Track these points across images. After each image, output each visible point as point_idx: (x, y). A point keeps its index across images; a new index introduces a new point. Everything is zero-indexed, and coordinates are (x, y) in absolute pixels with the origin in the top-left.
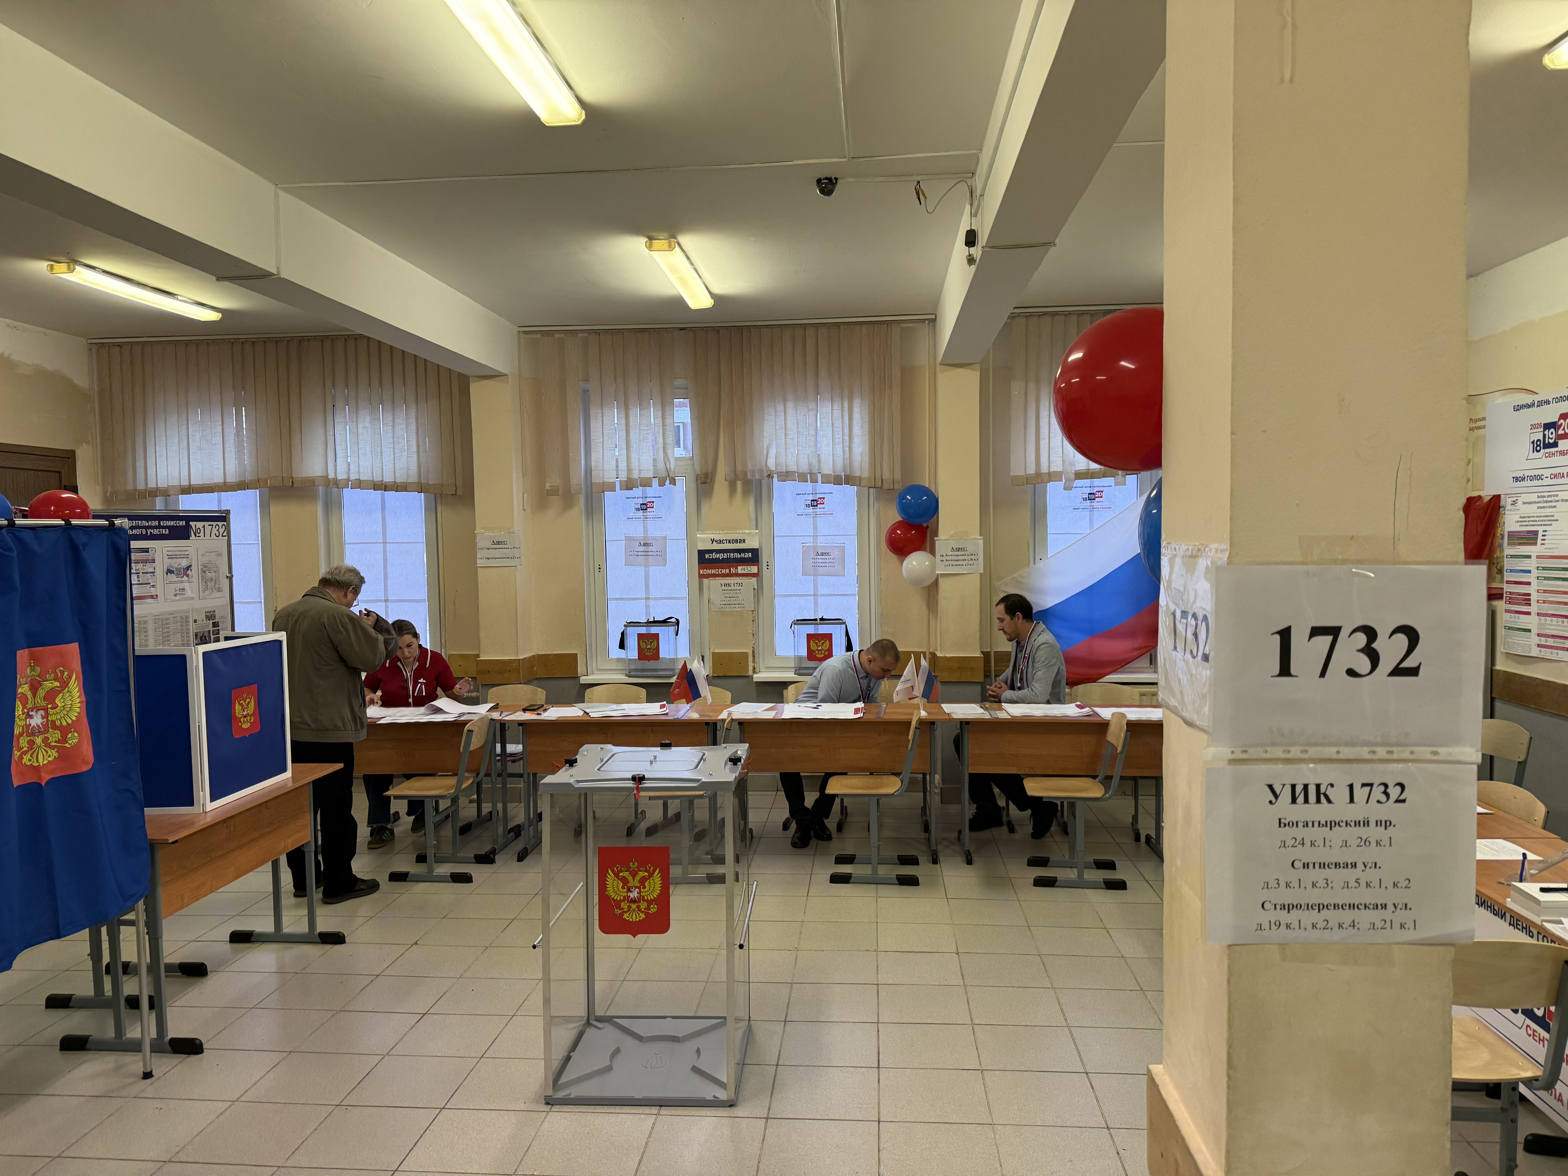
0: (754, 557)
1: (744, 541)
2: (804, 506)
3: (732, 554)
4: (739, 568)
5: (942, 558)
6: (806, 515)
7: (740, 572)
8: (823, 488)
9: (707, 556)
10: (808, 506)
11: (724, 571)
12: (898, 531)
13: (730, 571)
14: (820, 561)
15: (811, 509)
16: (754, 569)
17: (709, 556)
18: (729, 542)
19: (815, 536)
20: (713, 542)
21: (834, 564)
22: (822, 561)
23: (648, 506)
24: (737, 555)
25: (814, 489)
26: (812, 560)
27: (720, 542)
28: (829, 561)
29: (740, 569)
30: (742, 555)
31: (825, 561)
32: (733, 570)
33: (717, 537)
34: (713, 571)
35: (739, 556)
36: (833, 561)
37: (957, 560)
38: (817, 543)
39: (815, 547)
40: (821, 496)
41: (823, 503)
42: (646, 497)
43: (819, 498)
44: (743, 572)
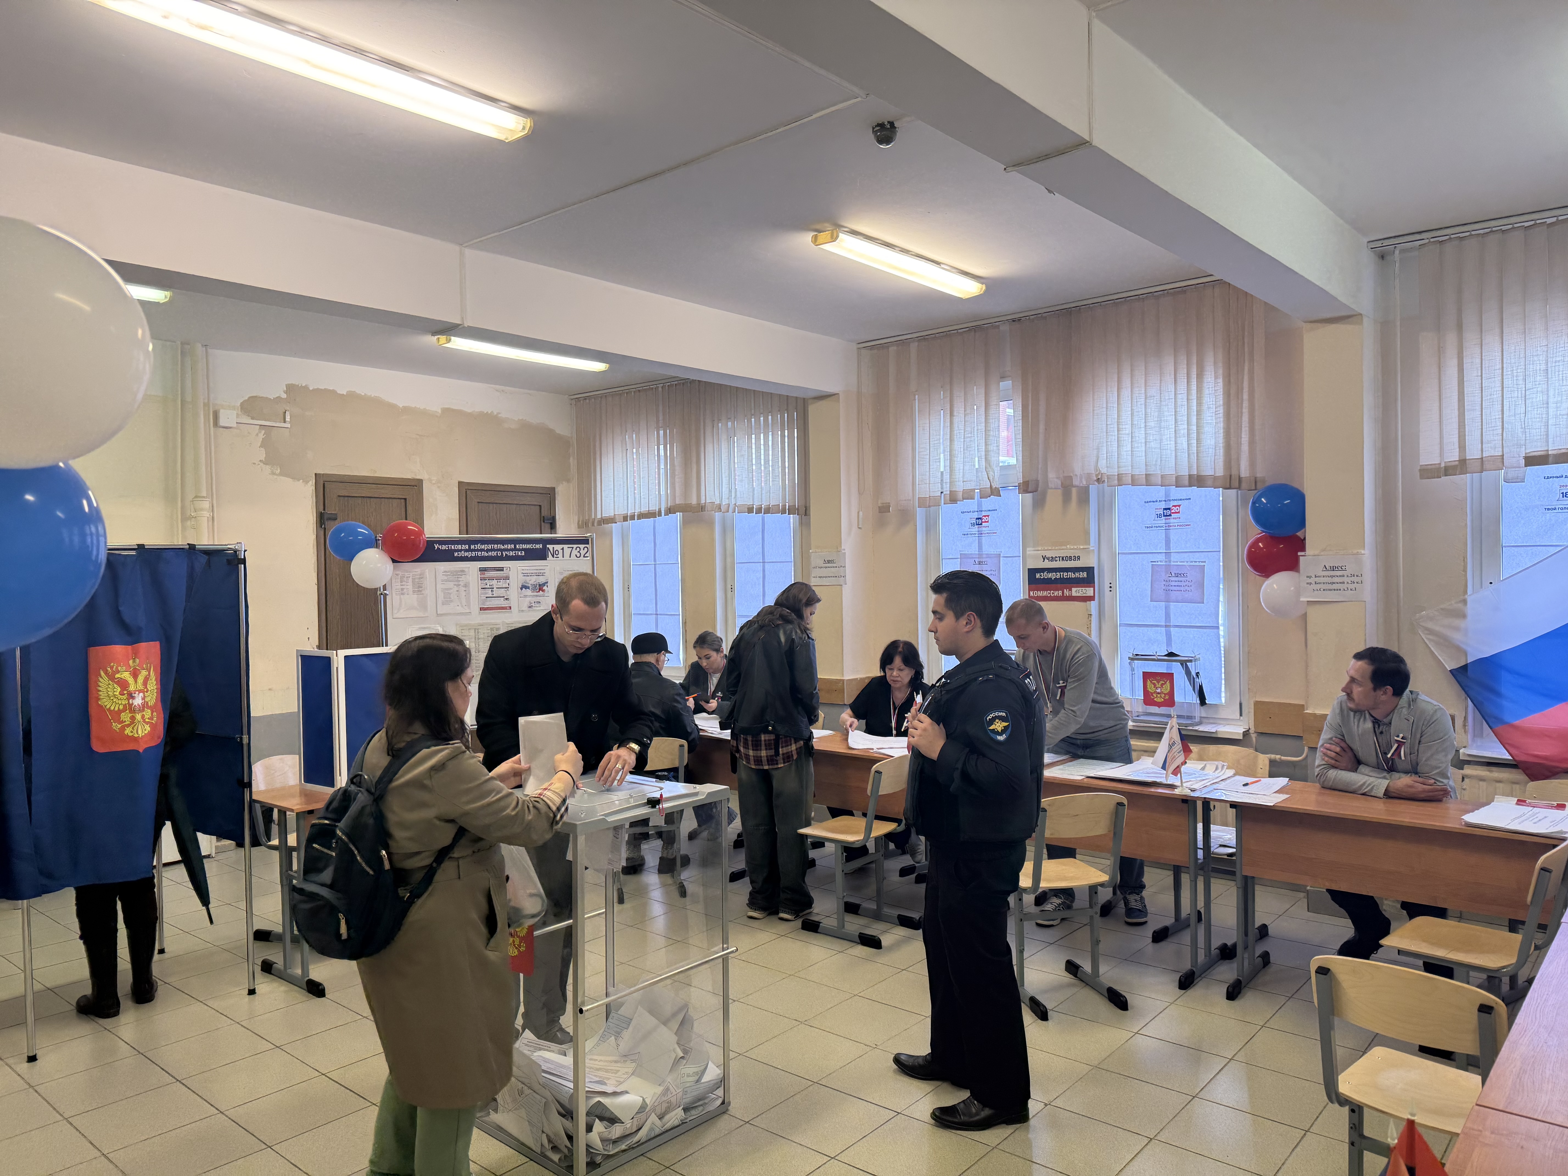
0: (1088, 577)
1: (1079, 558)
2: (1154, 516)
3: (1065, 574)
4: (1074, 590)
5: (1309, 581)
6: (1157, 527)
7: (1074, 594)
8: (1177, 493)
9: (1038, 576)
10: (1159, 516)
11: (1056, 593)
12: (1260, 544)
13: (1063, 593)
14: (1173, 584)
15: (1163, 520)
16: (1089, 592)
17: (1040, 576)
18: (1063, 559)
19: (1168, 554)
20: (1044, 559)
21: (1192, 588)
22: (1176, 584)
23: (983, 521)
24: (1071, 575)
25: (1167, 494)
26: (1164, 583)
27: (1052, 559)
28: (1185, 584)
29: (1076, 592)
30: (1077, 575)
31: (1180, 584)
32: (1066, 592)
33: (1049, 554)
34: (1045, 593)
35: (1073, 576)
36: (1190, 584)
37: (1333, 583)
38: (1170, 561)
39: (1168, 567)
40: (1176, 503)
41: (1179, 512)
42: (981, 511)
43: (1173, 506)
44: (1078, 595)
